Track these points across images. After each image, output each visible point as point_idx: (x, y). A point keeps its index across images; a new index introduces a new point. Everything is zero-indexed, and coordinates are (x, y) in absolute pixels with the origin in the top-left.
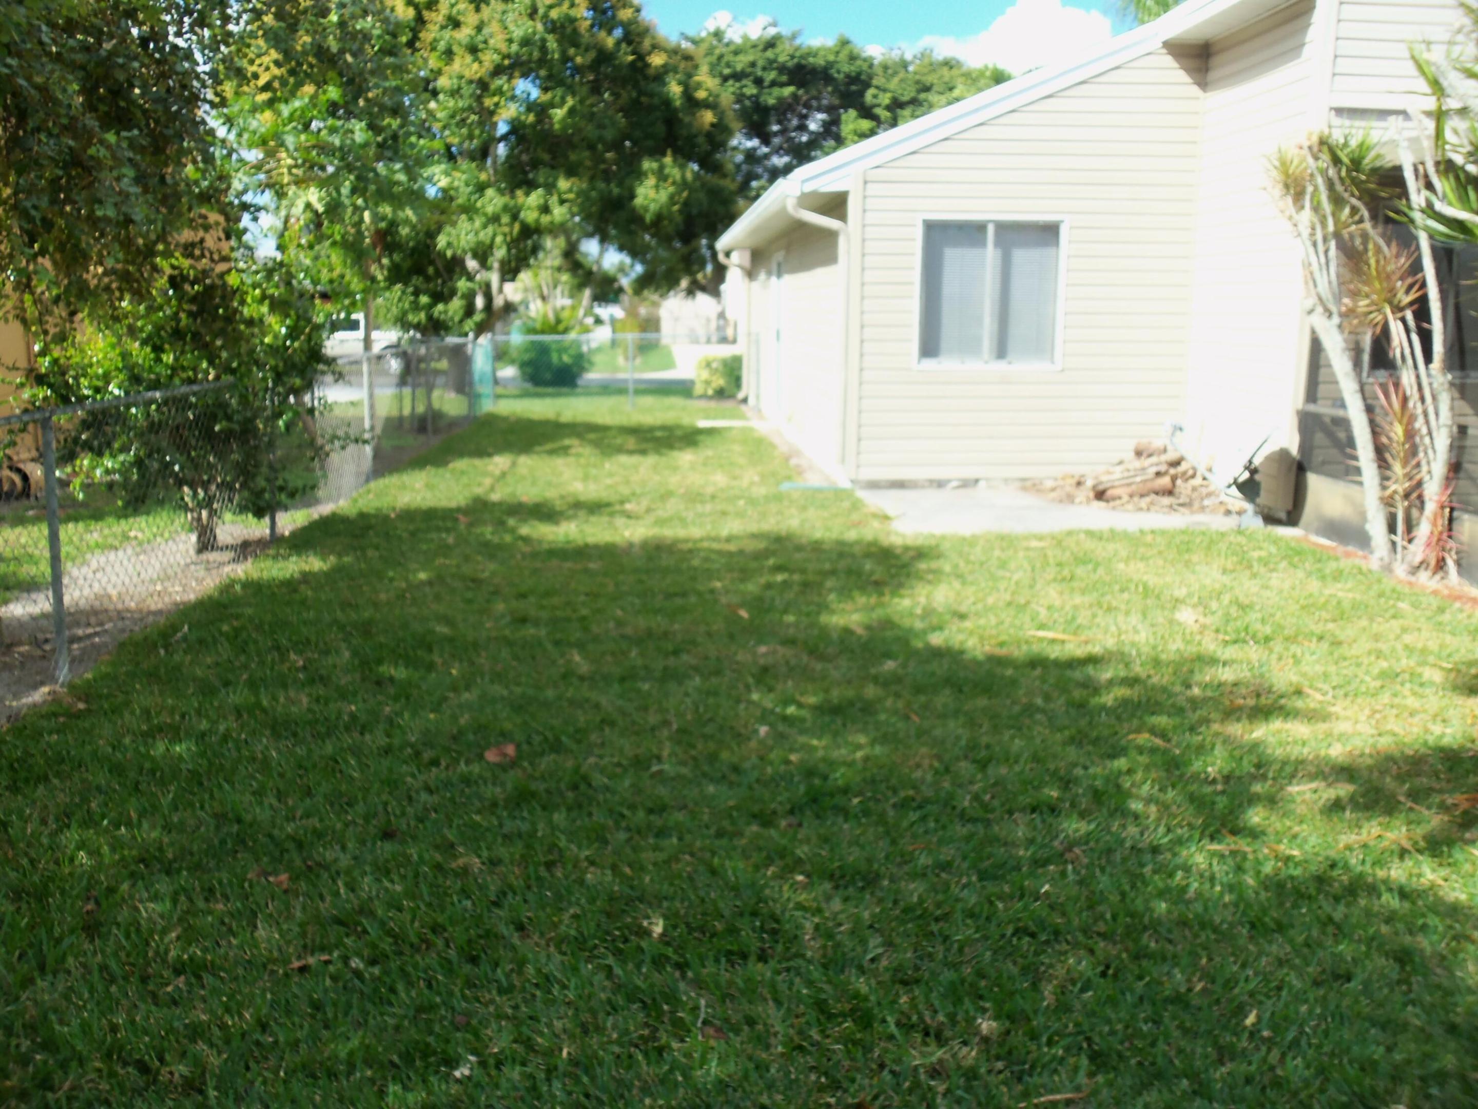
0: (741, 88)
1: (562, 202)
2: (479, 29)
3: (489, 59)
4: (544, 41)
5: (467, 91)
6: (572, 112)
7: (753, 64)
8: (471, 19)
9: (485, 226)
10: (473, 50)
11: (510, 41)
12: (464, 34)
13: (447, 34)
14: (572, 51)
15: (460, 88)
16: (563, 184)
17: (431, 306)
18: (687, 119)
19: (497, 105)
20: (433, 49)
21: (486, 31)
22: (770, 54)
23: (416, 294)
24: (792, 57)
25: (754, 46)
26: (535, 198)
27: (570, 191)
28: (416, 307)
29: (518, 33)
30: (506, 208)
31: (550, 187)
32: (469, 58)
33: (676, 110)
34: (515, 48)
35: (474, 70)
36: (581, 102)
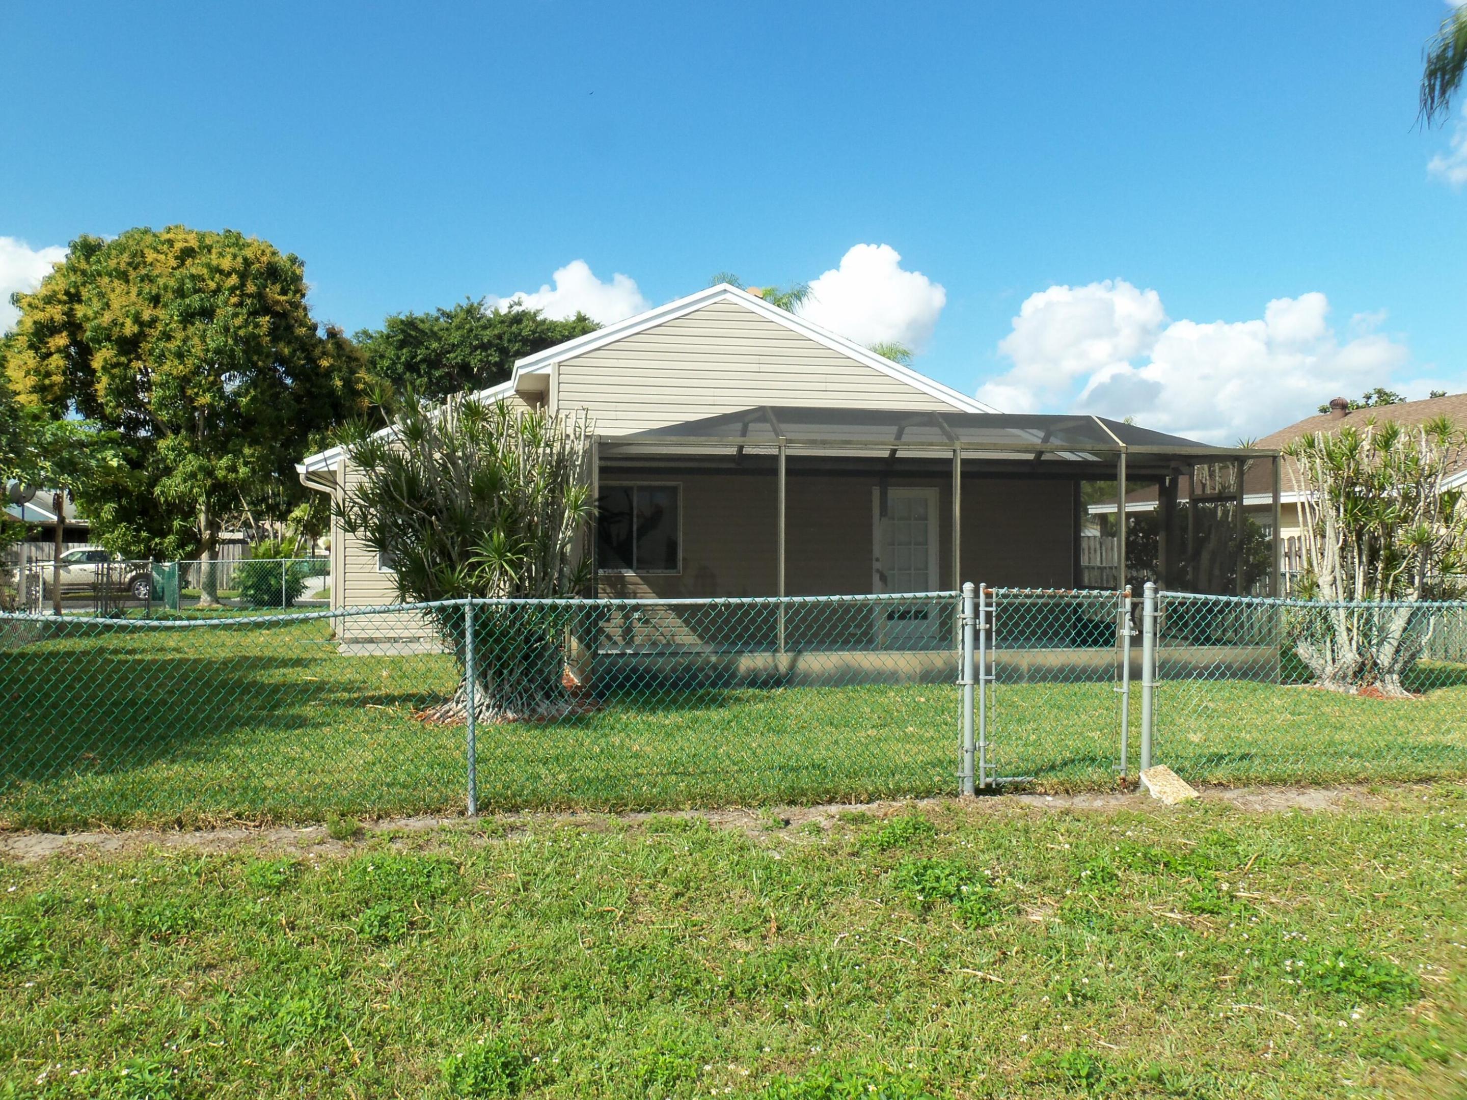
0: (488, 356)
1: (246, 464)
2: (185, 341)
3: (190, 362)
4: (232, 351)
5: (173, 384)
6: (253, 399)
7: (500, 337)
8: (180, 335)
9: (185, 481)
10: (180, 356)
11: (208, 350)
12: (173, 345)
13: (162, 344)
14: (255, 358)
15: (167, 382)
16: (247, 451)
17: (149, 540)
18: (348, 404)
19: (197, 394)
20: (151, 354)
21: (190, 343)
22: (514, 328)
23: (138, 530)
24: (534, 332)
25: (502, 322)
26: (224, 462)
27: (252, 455)
28: (138, 540)
29: (212, 345)
30: (201, 468)
31: (238, 453)
32: (176, 362)
33: (339, 398)
34: (210, 355)
35: (179, 369)
36: (262, 393)
